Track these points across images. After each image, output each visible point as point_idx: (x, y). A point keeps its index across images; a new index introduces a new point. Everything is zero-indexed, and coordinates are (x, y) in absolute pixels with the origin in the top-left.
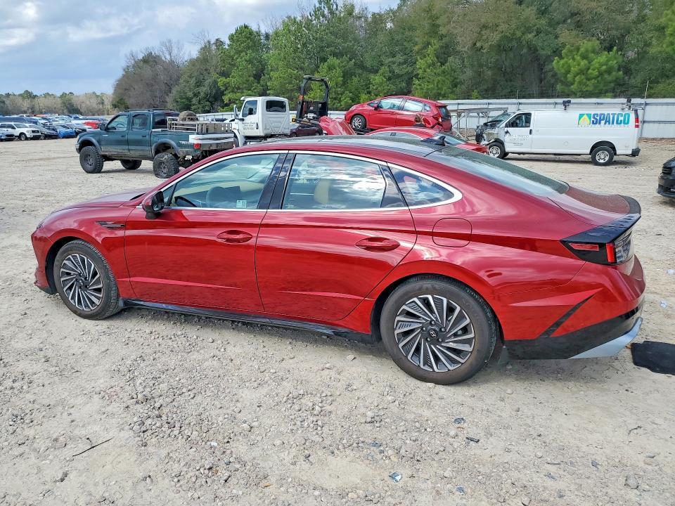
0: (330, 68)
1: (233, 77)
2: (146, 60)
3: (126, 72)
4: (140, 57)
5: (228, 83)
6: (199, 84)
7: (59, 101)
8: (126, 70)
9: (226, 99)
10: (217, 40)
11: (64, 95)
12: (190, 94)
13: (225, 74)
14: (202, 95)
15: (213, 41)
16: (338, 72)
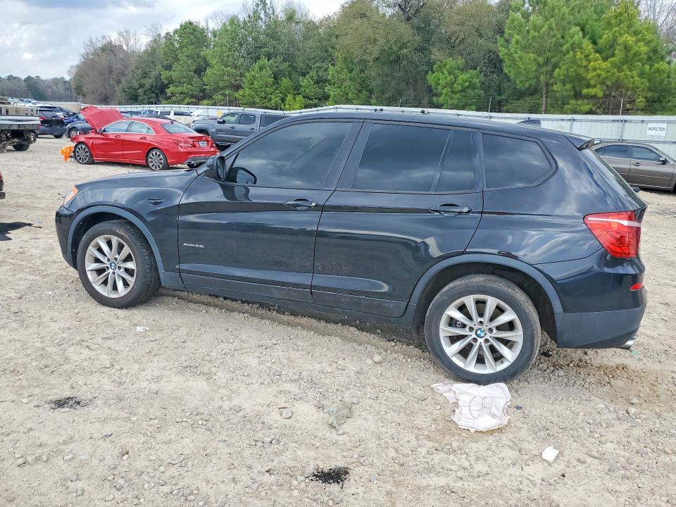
0: (261, 69)
1: (174, 71)
2: (103, 49)
3: (85, 59)
4: (100, 45)
5: (171, 76)
6: (145, 75)
7: (24, 84)
8: (86, 56)
9: (168, 91)
10: (167, 34)
11: (29, 79)
12: (136, 85)
13: (168, 68)
14: (148, 86)
15: (163, 35)
16: (267, 73)
